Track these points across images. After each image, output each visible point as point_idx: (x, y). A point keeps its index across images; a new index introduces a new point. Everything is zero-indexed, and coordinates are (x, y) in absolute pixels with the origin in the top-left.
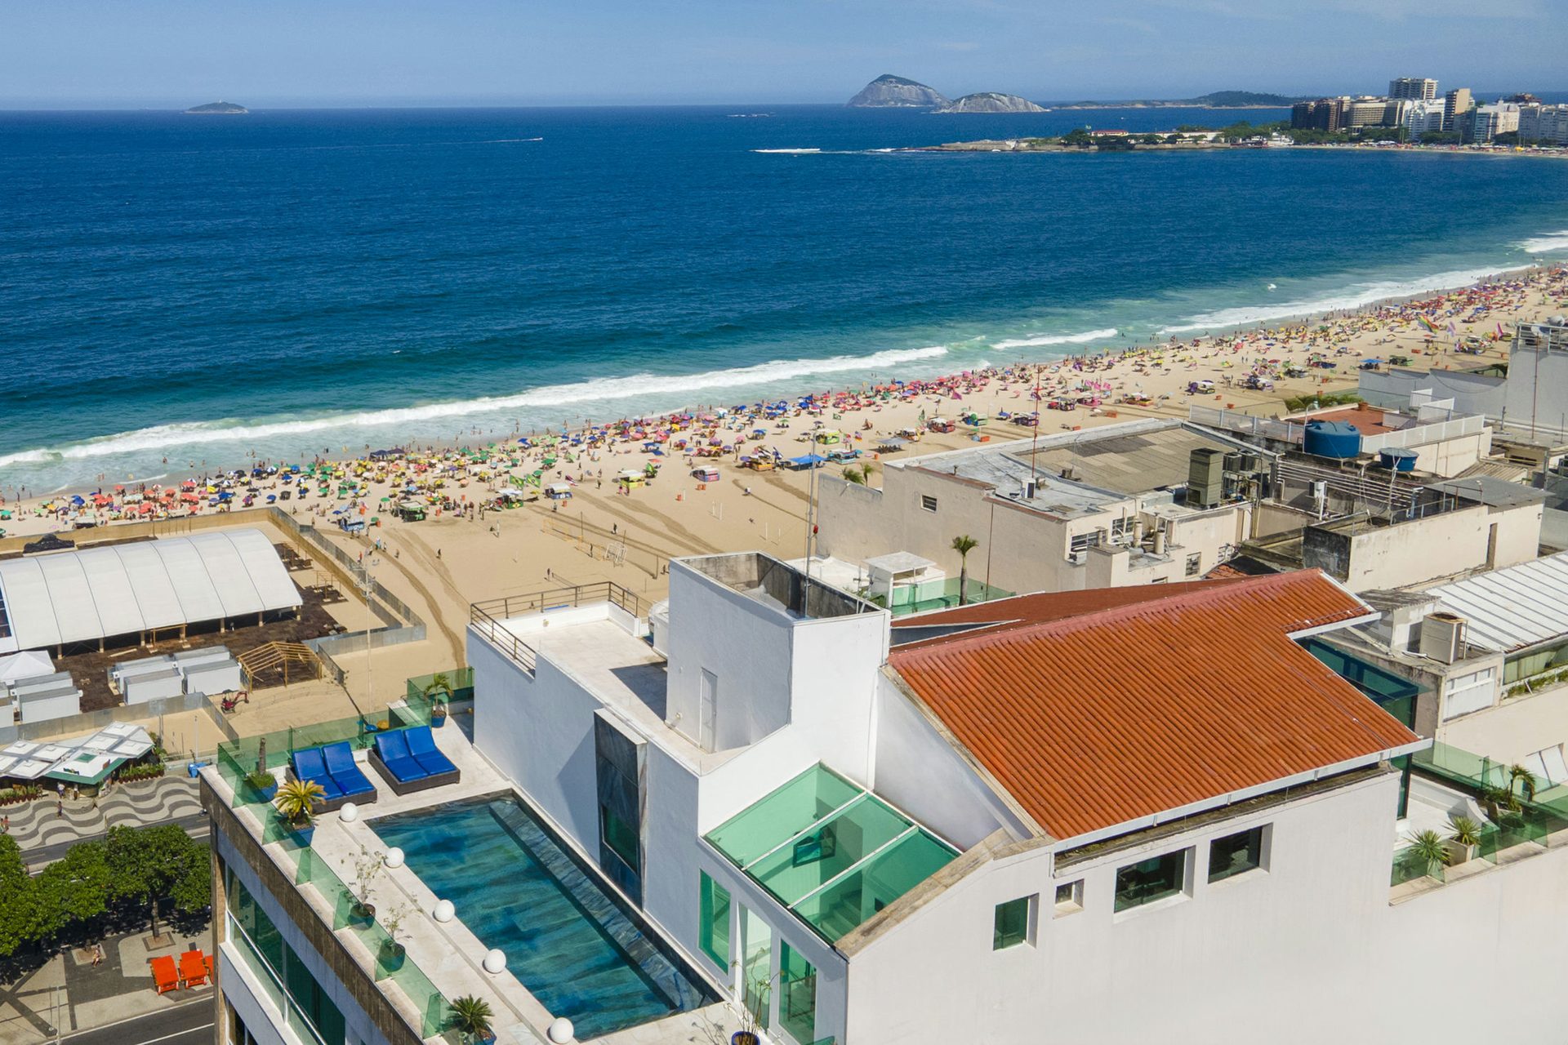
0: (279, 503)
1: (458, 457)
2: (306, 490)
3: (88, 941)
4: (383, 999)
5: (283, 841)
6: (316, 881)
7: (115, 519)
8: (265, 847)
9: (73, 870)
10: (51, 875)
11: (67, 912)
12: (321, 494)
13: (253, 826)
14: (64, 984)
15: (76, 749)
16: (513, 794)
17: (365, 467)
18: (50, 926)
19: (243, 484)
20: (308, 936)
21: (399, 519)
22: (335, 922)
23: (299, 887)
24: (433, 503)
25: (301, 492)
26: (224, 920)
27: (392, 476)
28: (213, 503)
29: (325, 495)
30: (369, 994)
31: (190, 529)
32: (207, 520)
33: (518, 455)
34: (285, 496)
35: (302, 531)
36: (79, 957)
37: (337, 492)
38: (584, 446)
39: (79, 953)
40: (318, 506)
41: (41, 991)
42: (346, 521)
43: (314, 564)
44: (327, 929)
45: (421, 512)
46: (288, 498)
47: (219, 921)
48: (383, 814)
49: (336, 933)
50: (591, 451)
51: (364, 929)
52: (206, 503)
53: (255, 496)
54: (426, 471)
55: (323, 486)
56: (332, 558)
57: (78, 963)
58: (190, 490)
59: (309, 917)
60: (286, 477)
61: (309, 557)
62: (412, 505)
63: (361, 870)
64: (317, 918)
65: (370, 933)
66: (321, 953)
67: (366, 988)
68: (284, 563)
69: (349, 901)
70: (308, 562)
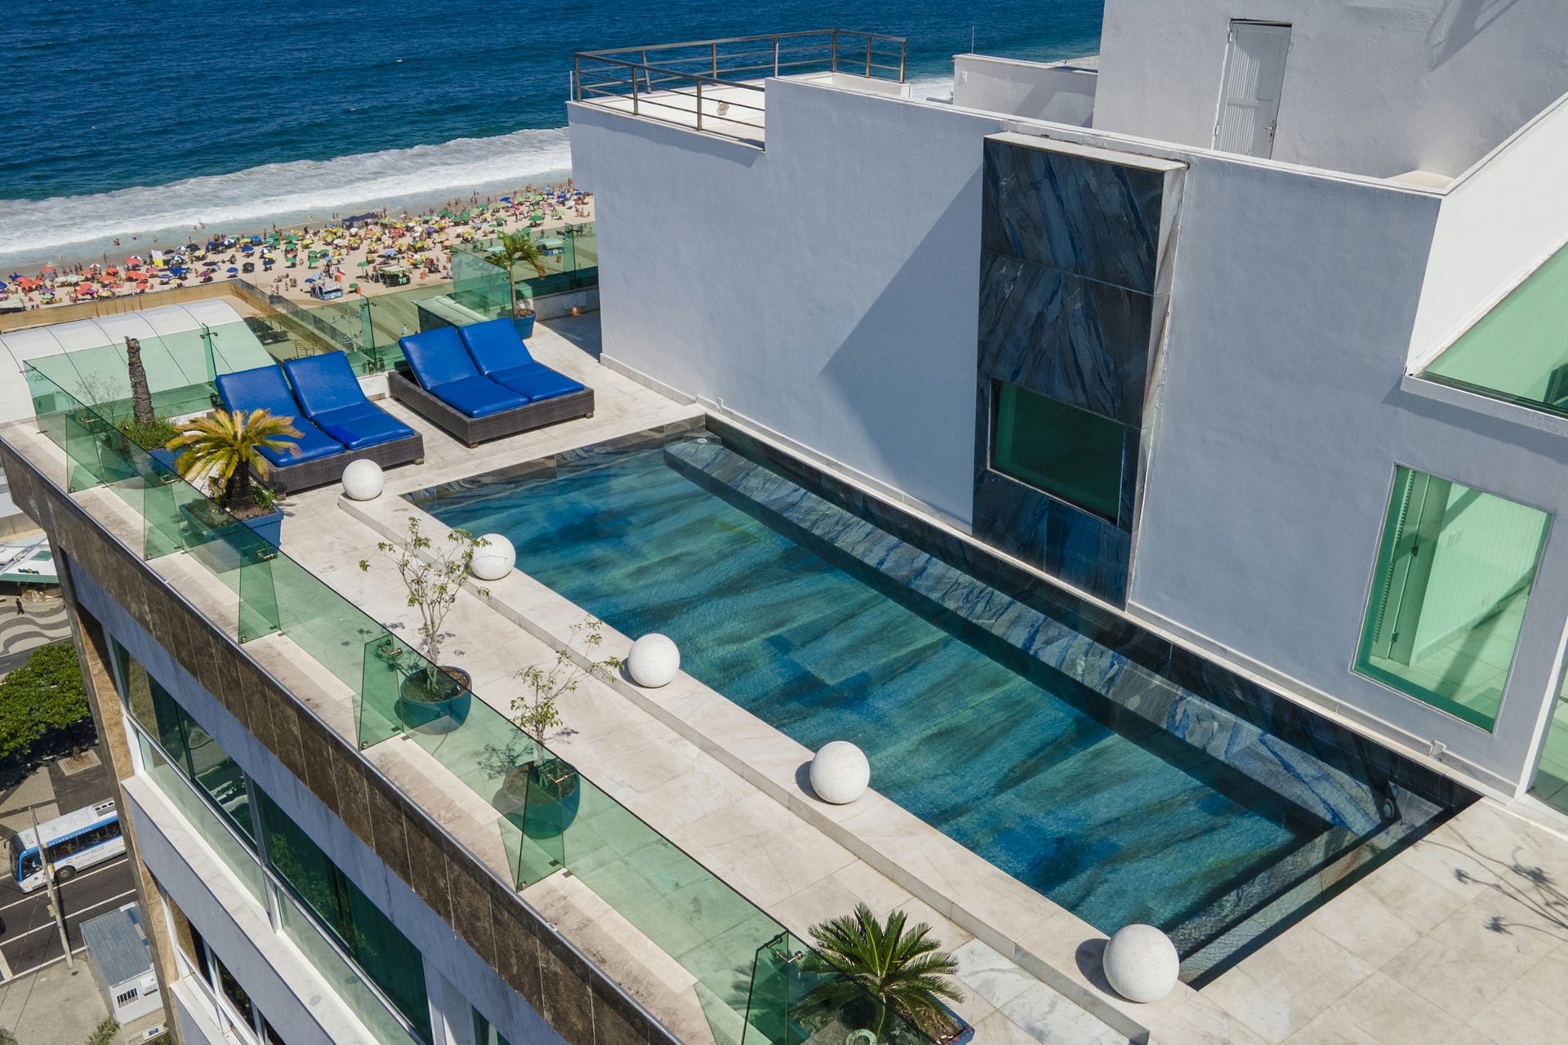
0: (241, 275)
1: (438, 219)
2: (272, 261)
3: (76, 749)
4: (551, 941)
5: (201, 548)
6: (298, 629)
7: (47, 303)
8: (154, 565)
9: (41, 675)
10: (11, 685)
11: (40, 722)
12: (289, 264)
13: (120, 523)
14: (53, 797)
15: (32, 547)
16: (710, 424)
17: (335, 234)
18: (21, 740)
19: (198, 259)
20: (292, 766)
21: (381, 284)
22: (361, 725)
23: (249, 648)
24: (415, 266)
25: (265, 263)
26: (123, 736)
27: (366, 243)
28: (165, 280)
29: (294, 265)
30: (497, 921)
31: (141, 309)
32: (160, 300)
33: (502, 214)
34: (248, 268)
35: (272, 302)
36: (67, 767)
37: (307, 263)
38: (571, 203)
39: (68, 762)
40: (287, 276)
41: (25, 809)
42: (320, 289)
43: (291, 335)
44: (338, 746)
45: (404, 276)
46: (252, 271)
47: (111, 738)
48: (442, 480)
49: (370, 755)
50: (580, 207)
51: (447, 730)
52: (158, 280)
53: (213, 271)
54: (403, 235)
55: (290, 256)
56: (311, 328)
57: (67, 773)
58: (135, 268)
59: (287, 718)
60: (247, 249)
61: (283, 329)
62: (393, 268)
63: (419, 582)
64: (308, 722)
65: (464, 738)
66: (333, 806)
67: (485, 904)
68: (258, 337)
69: (392, 667)
70: (284, 334)
